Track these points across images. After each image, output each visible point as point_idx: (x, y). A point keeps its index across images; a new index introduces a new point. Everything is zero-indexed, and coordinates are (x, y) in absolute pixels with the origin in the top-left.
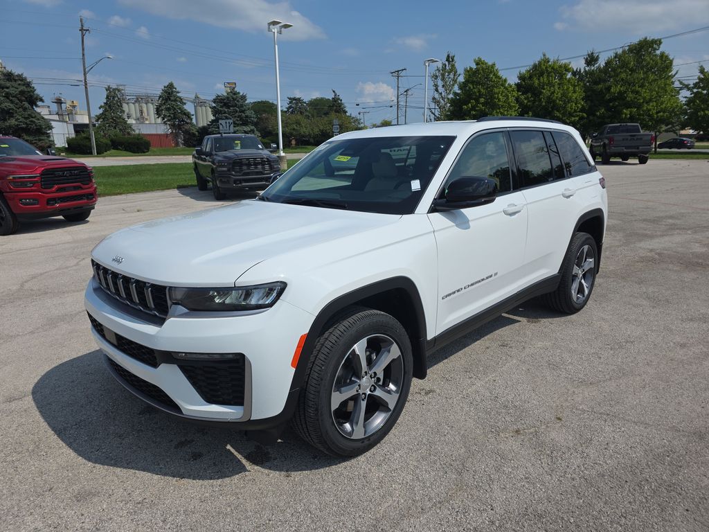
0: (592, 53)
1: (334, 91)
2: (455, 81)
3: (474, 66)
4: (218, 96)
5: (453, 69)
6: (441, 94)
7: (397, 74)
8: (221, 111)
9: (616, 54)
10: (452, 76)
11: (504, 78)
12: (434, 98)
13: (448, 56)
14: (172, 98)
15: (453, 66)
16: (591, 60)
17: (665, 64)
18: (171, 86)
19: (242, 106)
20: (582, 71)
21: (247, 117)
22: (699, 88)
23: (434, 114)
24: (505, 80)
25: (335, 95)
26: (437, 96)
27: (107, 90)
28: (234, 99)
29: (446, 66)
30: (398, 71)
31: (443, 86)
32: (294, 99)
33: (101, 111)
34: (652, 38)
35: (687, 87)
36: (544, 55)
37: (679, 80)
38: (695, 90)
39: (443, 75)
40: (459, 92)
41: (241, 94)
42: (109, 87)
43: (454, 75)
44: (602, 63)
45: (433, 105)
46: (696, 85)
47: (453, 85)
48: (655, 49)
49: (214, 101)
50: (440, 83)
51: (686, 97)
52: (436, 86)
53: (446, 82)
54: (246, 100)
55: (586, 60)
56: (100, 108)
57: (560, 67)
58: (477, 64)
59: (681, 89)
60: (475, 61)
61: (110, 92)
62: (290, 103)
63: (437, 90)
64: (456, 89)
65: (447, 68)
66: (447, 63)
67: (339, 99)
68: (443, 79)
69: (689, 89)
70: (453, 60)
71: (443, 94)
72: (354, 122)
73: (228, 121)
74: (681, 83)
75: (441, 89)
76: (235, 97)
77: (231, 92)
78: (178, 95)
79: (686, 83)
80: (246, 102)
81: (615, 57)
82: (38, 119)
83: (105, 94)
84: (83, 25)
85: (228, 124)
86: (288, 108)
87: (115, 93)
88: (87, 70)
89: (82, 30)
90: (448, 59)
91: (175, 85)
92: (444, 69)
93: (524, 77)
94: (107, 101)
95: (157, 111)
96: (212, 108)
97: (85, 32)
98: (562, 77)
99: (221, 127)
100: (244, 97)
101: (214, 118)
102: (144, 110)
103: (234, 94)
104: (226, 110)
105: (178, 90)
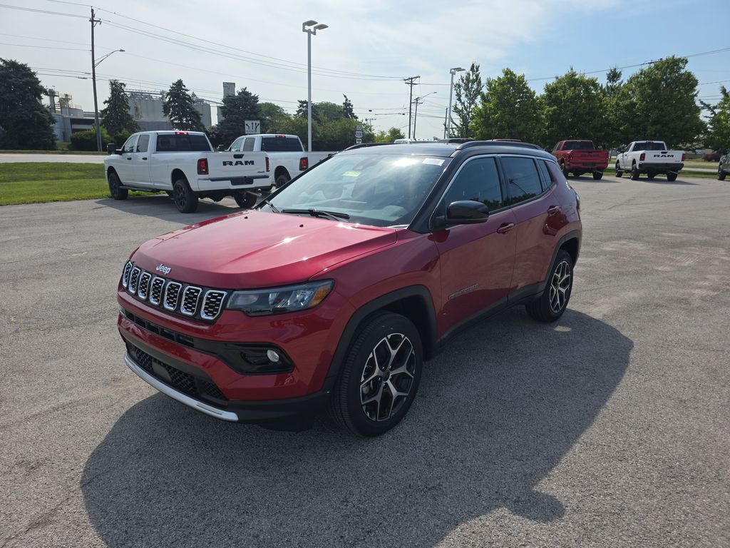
0: (615, 69)
1: (345, 96)
2: (478, 92)
3: (502, 76)
4: (230, 96)
5: (478, 80)
6: (464, 103)
7: (411, 82)
8: (231, 111)
9: (642, 71)
10: (475, 86)
11: (532, 90)
12: (456, 108)
13: (473, 66)
14: (181, 96)
15: (477, 76)
16: (614, 76)
17: (690, 82)
18: (179, 83)
19: (253, 107)
20: (605, 86)
23: (456, 124)
24: (534, 93)
25: (346, 100)
27: (112, 84)
28: (245, 100)
29: (469, 74)
30: (412, 79)
31: (466, 96)
32: (305, 102)
33: (106, 106)
34: (679, 57)
35: (708, 107)
36: (572, 69)
37: (700, 100)
38: (717, 111)
39: (467, 85)
41: (253, 95)
42: (114, 82)
43: (478, 86)
44: (624, 79)
45: (455, 115)
46: (721, 106)
47: (476, 95)
48: (681, 68)
50: (463, 92)
51: (707, 117)
53: (469, 92)
54: (258, 101)
55: (609, 75)
56: (105, 103)
57: (586, 81)
58: (506, 75)
59: (703, 108)
60: (504, 71)
61: (116, 86)
62: (301, 106)
63: (459, 99)
64: (479, 98)
65: (471, 78)
66: (471, 73)
67: (350, 104)
68: (467, 89)
69: (709, 108)
70: (477, 70)
71: (466, 104)
72: (366, 128)
73: (254, 122)
74: (702, 102)
75: (463, 98)
76: (246, 97)
77: (243, 92)
78: (187, 93)
79: (707, 103)
80: (258, 103)
81: (641, 74)
82: (42, 112)
83: (110, 88)
84: (93, 16)
85: (254, 124)
86: (299, 112)
87: (121, 88)
88: (95, 63)
89: (92, 21)
90: (472, 69)
91: (184, 83)
92: (468, 79)
93: (551, 90)
94: (112, 96)
95: (164, 109)
96: (219, 108)
97: (95, 23)
98: (587, 90)
99: (246, 127)
100: (256, 98)
101: (223, 119)
102: (139, 107)
103: (246, 95)
104: (237, 111)
105: (186, 87)
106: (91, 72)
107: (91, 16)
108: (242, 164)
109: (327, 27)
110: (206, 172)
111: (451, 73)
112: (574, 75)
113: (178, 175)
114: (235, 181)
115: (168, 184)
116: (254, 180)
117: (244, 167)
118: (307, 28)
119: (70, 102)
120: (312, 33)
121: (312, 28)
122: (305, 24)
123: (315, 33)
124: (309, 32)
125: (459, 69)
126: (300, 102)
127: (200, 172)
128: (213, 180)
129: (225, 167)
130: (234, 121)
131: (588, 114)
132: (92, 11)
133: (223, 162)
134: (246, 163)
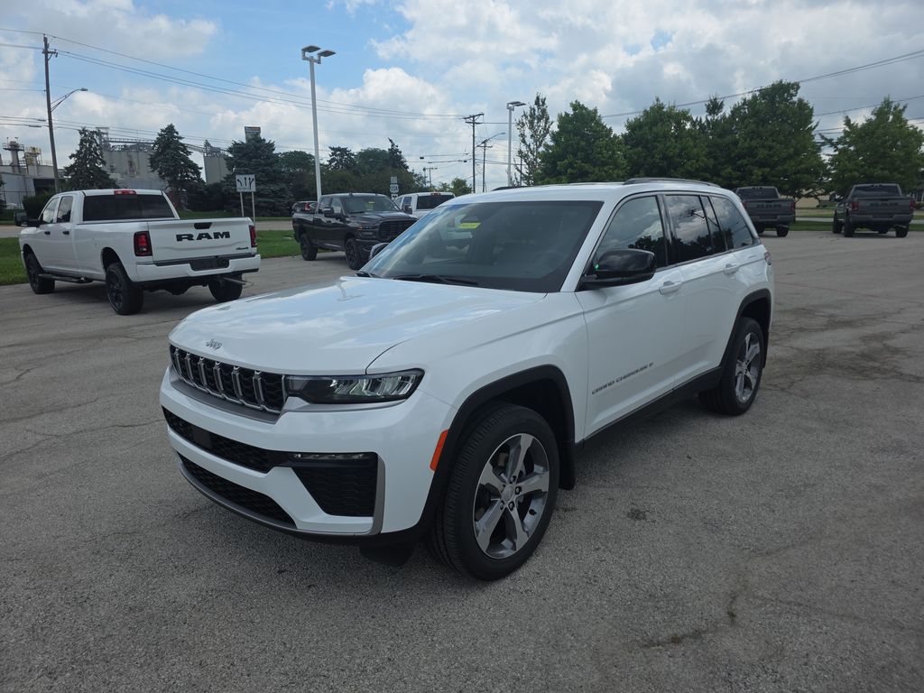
0: (715, 99)
1: (391, 141)
2: (546, 130)
3: (571, 112)
4: (234, 143)
5: (544, 115)
6: (529, 146)
7: (472, 120)
8: (240, 163)
9: (745, 100)
10: (542, 123)
11: (608, 127)
12: (520, 152)
13: (538, 98)
14: (172, 146)
15: (544, 111)
16: (714, 107)
17: (804, 112)
18: (171, 129)
19: (268, 158)
20: (704, 120)
21: (274, 171)
22: (845, 143)
23: (521, 172)
24: (610, 130)
25: (393, 145)
26: (524, 149)
27: (81, 133)
28: (257, 149)
29: (533, 109)
30: (474, 117)
31: (532, 136)
32: (339, 149)
33: (72, 161)
34: (788, 81)
35: (830, 142)
36: (658, 100)
37: (820, 134)
38: (840, 147)
39: (531, 123)
40: (552, 144)
41: (267, 142)
42: (83, 130)
43: (546, 123)
44: (727, 111)
45: (518, 160)
46: (840, 141)
47: (544, 135)
48: (792, 95)
49: (230, 150)
50: (528, 132)
51: (829, 155)
52: (523, 135)
53: (535, 132)
54: (274, 150)
55: (708, 107)
56: (71, 157)
57: (678, 114)
58: (575, 109)
59: (823, 144)
60: (572, 105)
61: (85, 135)
62: (333, 154)
63: (524, 141)
64: (548, 140)
65: (536, 113)
66: (536, 107)
67: (397, 150)
68: (532, 127)
69: (832, 145)
70: (543, 103)
71: (532, 147)
72: (418, 180)
73: (248, 177)
74: (823, 137)
76: (258, 145)
77: (253, 139)
78: (180, 141)
79: (829, 137)
80: (274, 152)
81: (744, 104)
83: (78, 138)
84: (47, 46)
85: (248, 181)
86: (331, 162)
87: (92, 137)
88: (52, 106)
89: (46, 52)
90: (537, 103)
91: (176, 128)
92: (532, 115)
93: (633, 127)
94: (81, 149)
95: (151, 162)
97: (49, 55)
98: (680, 127)
99: (238, 184)
100: (271, 146)
102: (135, 160)
103: (258, 142)
104: (247, 162)
105: (180, 135)
106: (47, 118)
107: (43, 47)
108: (209, 237)
109: (334, 53)
110: (149, 253)
111: (509, 108)
112: (661, 107)
113: (109, 256)
114: (197, 263)
115: (98, 271)
117: (214, 242)
118: (308, 54)
119: (38, 158)
120: (316, 61)
121: (315, 55)
122: (305, 50)
123: (319, 62)
124: (311, 60)
125: (518, 104)
126: (331, 149)
127: (138, 252)
128: (159, 264)
129: (180, 242)
131: (679, 155)
132: (45, 40)
133: (177, 236)
134: (217, 235)
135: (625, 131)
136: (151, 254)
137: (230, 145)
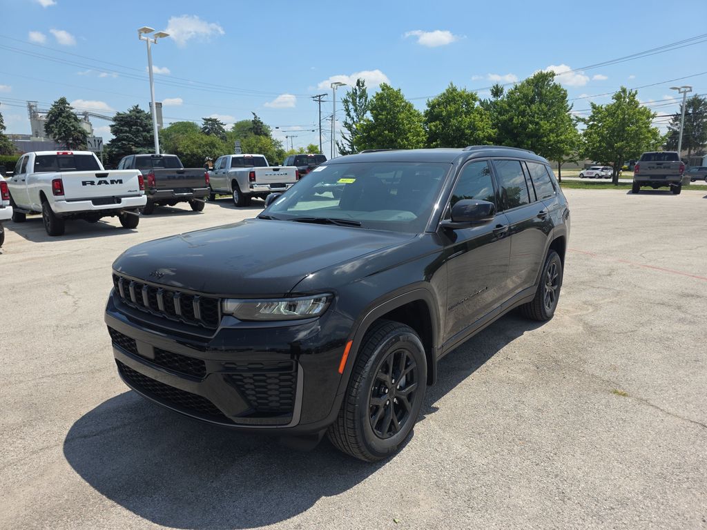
0: (497, 85)
1: (254, 114)
4: (118, 114)
5: (364, 94)
6: (353, 119)
7: (319, 98)
8: (121, 130)
9: (516, 86)
10: (363, 101)
12: (346, 123)
13: (358, 81)
14: (64, 115)
15: (364, 91)
16: (497, 92)
18: (63, 101)
19: (146, 125)
20: (489, 101)
22: (594, 121)
23: (347, 139)
25: (256, 117)
28: (138, 118)
29: (356, 90)
30: (320, 96)
31: (355, 111)
32: (210, 120)
35: (583, 120)
36: (452, 84)
37: (574, 114)
38: (591, 123)
39: (354, 100)
40: (372, 119)
41: (146, 113)
43: (366, 101)
44: (506, 91)
45: (345, 130)
46: (592, 118)
48: (550, 81)
49: (115, 119)
50: (351, 108)
51: (583, 129)
53: (357, 107)
55: (492, 91)
57: (468, 95)
58: (383, 89)
59: (578, 121)
62: (205, 123)
63: (349, 115)
65: (358, 93)
66: (357, 88)
67: (259, 121)
68: (354, 104)
69: (585, 122)
70: (363, 86)
71: (355, 120)
74: (576, 116)
75: (353, 114)
76: (138, 115)
77: (134, 111)
78: (71, 111)
79: (581, 117)
81: (516, 89)
90: (358, 84)
91: (68, 101)
92: (355, 94)
93: (433, 105)
96: (112, 126)
98: (469, 105)
101: (114, 137)
103: (138, 112)
104: (128, 129)
105: (70, 106)
110: (62, 193)
111: (333, 88)
112: (454, 90)
116: (122, 199)
117: (110, 186)
125: (341, 84)
126: (205, 119)
128: (68, 201)
129: (85, 186)
130: (124, 140)
131: (469, 127)
133: (83, 182)
134: (112, 182)
135: (427, 108)
136: (64, 194)
137: (115, 115)
